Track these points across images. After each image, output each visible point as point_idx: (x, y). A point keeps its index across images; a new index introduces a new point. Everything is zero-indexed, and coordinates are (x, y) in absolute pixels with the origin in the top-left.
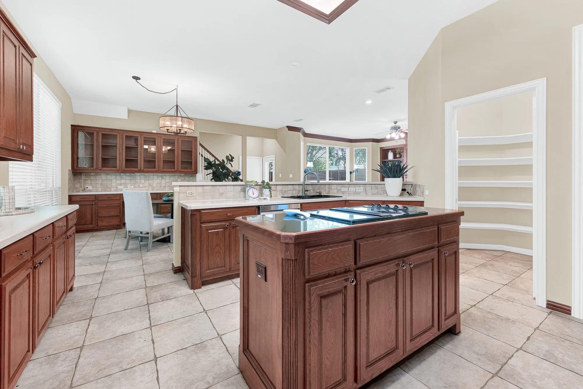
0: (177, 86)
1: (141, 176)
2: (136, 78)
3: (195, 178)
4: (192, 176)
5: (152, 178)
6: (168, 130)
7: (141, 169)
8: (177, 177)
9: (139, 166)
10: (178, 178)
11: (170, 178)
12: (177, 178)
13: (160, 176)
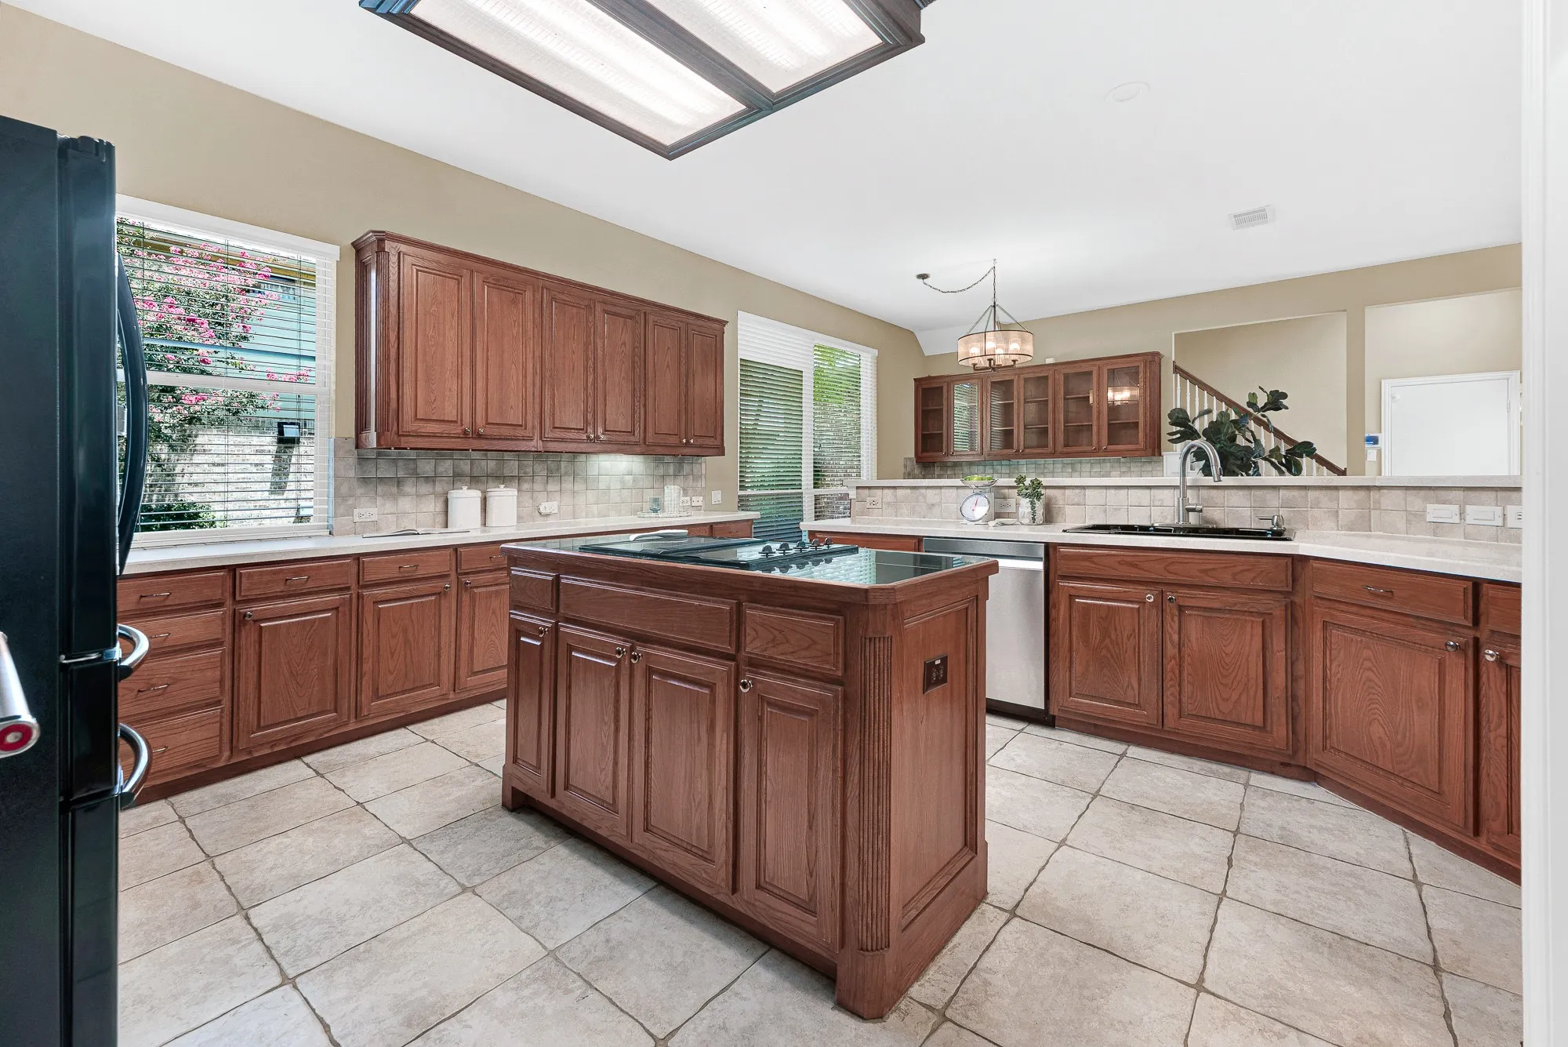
0: (995, 260)
1: (1029, 466)
2: (923, 277)
3: (1158, 468)
4: (1150, 462)
5: (1051, 469)
6: (974, 365)
7: (1018, 451)
8: (1108, 465)
9: (1015, 445)
10: (1112, 467)
11: (1092, 467)
12: (1108, 469)
13: (1067, 464)
